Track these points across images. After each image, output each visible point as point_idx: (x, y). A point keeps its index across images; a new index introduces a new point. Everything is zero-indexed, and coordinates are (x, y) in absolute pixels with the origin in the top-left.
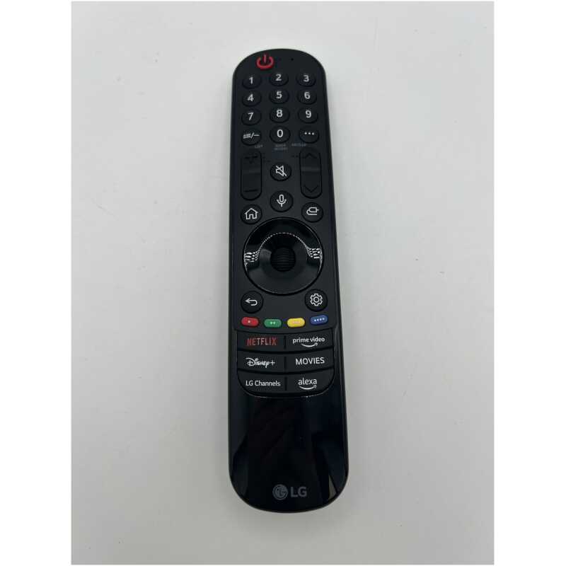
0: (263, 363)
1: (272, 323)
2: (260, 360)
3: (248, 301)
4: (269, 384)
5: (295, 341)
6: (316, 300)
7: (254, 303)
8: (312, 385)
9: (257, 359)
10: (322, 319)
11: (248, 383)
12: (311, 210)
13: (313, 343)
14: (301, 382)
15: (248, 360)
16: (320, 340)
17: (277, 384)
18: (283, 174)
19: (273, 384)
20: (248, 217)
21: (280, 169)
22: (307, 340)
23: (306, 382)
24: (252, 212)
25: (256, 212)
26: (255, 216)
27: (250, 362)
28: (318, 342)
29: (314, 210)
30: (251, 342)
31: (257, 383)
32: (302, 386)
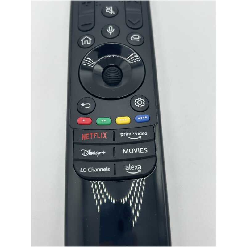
0: (95, 153)
1: (103, 121)
2: (93, 151)
3: (83, 105)
4: (100, 170)
5: (122, 135)
6: (139, 103)
7: (88, 106)
8: (137, 170)
9: (90, 150)
10: (145, 117)
11: (82, 170)
12: (135, 37)
13: (138, 136)
14: (127, 168)
15: (83, 152)
16: (143, 134)
17: (107, 169)
18: (112, 12)
19: (104, 170)
20: (84, 42)
21: (109, 9)
22: (133, 134)
23: (132, 168)
24: (86, 39)
25: (90, 39)
26: (89, 42)
27: (84, 153)
28: (142, 136)
29: (137, 37)
30: (84, 137)
31: (90, 170)
32: (129, 171)
